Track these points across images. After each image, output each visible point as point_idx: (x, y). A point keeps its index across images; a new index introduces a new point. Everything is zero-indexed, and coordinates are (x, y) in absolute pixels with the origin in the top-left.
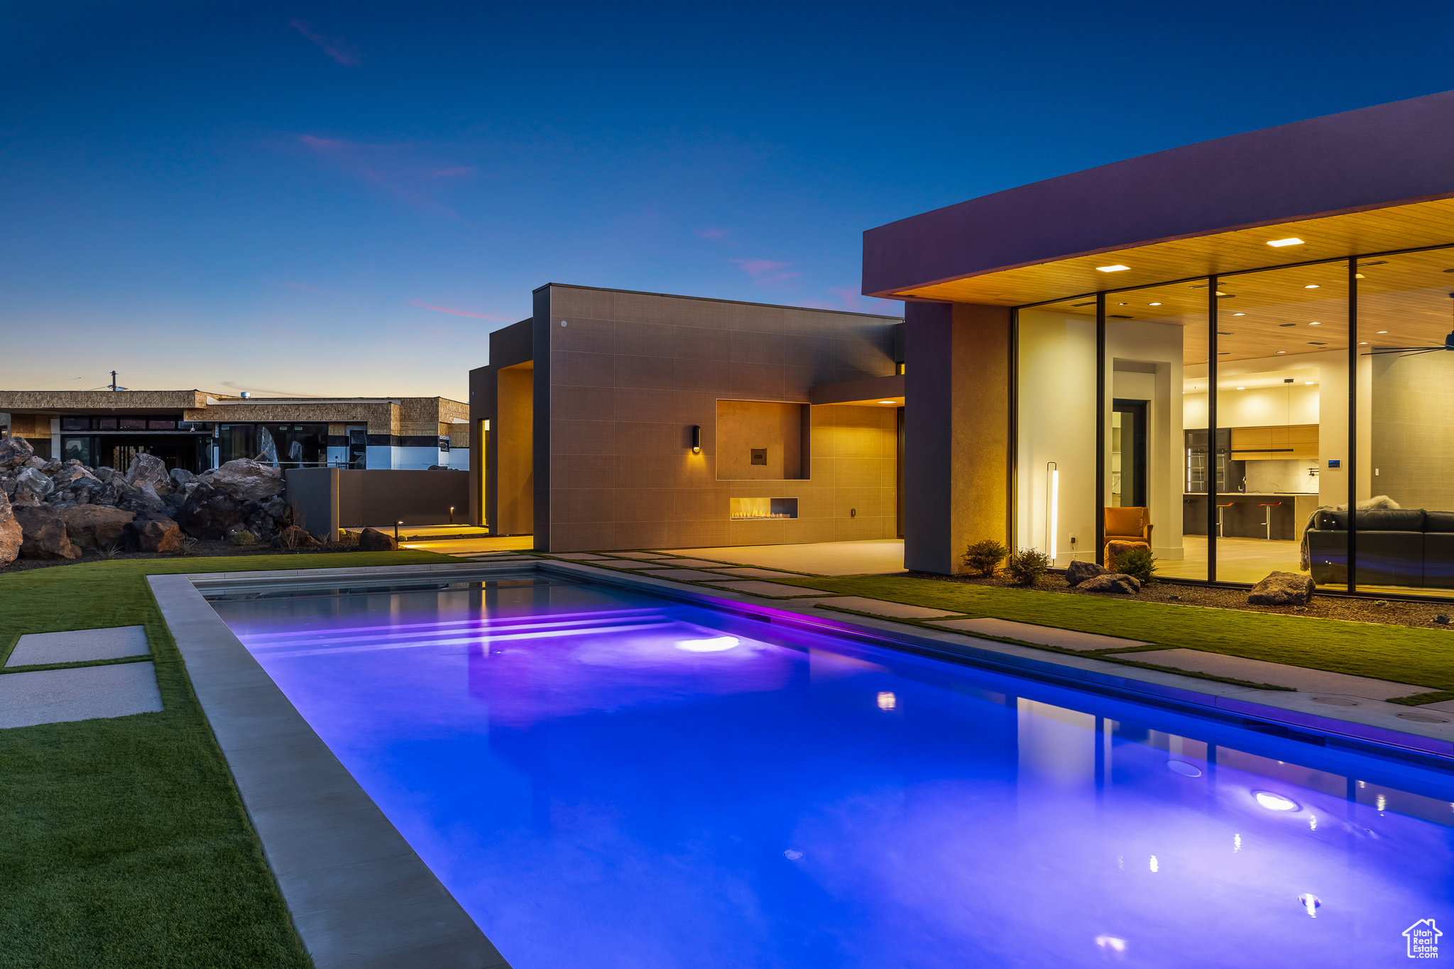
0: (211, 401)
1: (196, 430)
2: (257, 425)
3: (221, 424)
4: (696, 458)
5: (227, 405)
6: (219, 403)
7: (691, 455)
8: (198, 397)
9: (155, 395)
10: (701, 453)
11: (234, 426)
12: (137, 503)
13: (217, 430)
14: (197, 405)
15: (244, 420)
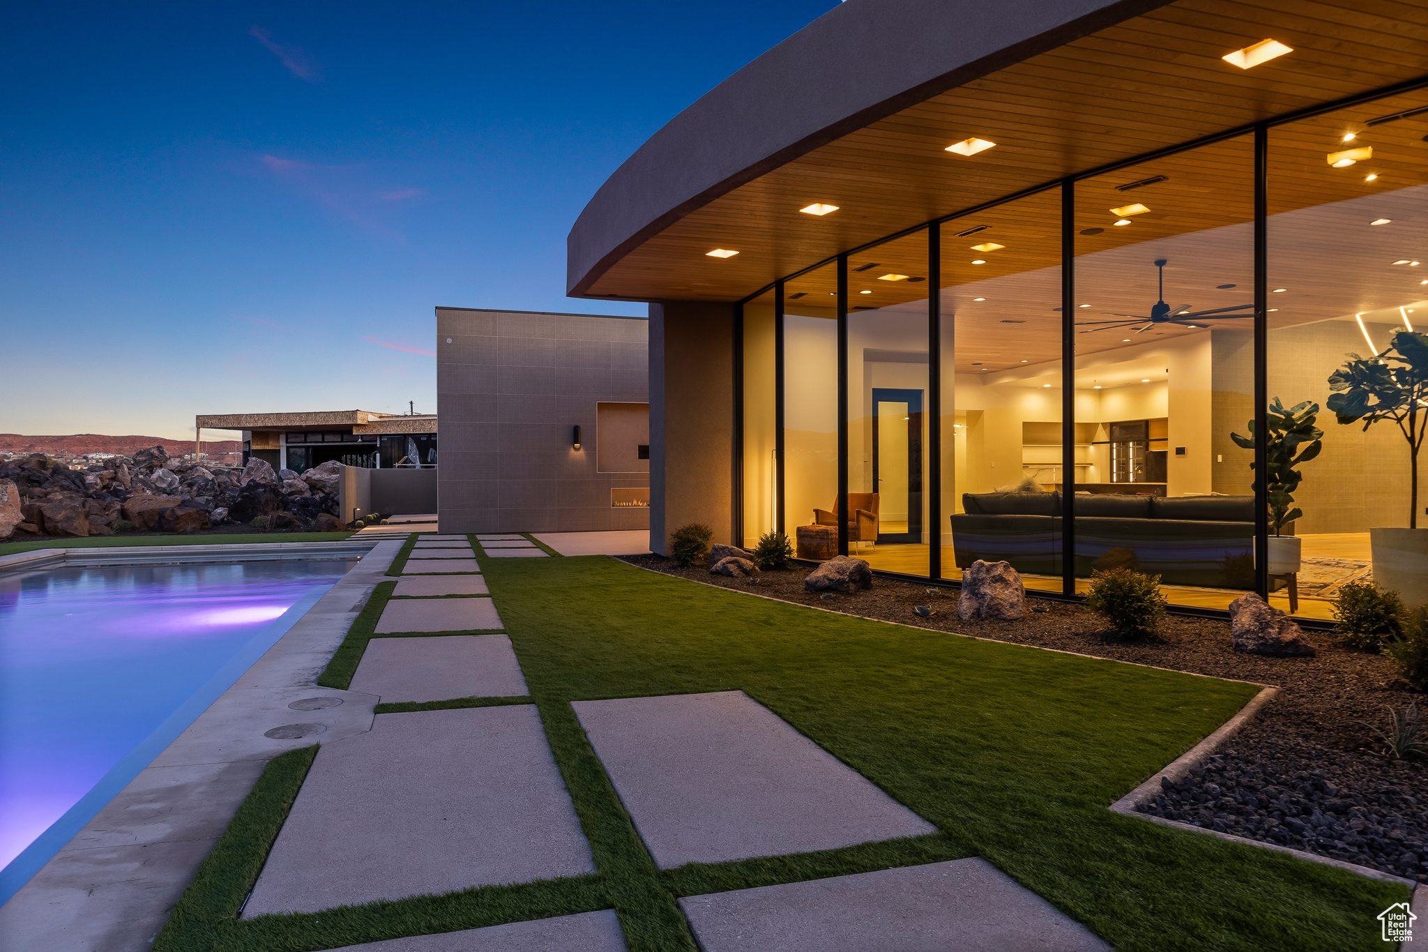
0: (371, 418)
1: (363, 441)
2: (405, 436)
3: (381, 436)
4: (577, 454)
5: (384, 421)
6: (379, 420)
7: (572, 451)
8: (359, 415)
9: (331, 415)
10: (582, 449)
11: (392, 437)
12: (229, 495)
13: (378, 441)
14: (359, 422)
15: (393, 433)
